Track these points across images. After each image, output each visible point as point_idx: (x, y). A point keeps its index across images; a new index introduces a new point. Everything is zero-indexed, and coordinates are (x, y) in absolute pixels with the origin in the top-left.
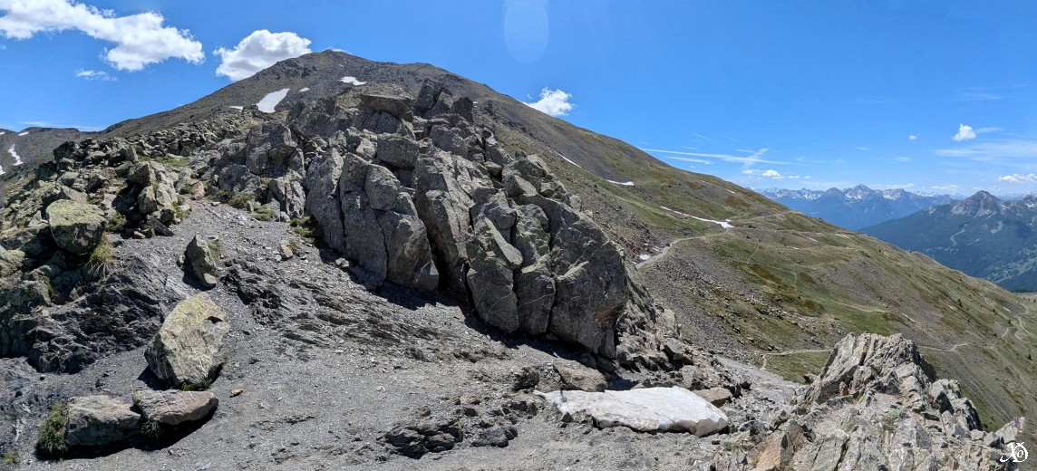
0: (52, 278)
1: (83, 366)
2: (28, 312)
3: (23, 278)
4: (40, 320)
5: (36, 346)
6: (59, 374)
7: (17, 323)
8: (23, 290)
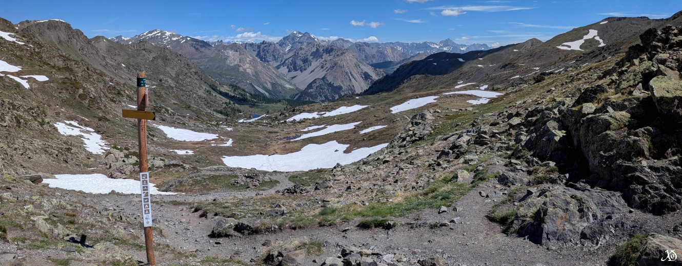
0: (653, 137)
1: (666, 212)
2: (630, 160)
3: (629, 134)
4: (639, 168)
5: (632, 186)
6: (645, 212)
7: (620, 166)
8: (628, 143)
